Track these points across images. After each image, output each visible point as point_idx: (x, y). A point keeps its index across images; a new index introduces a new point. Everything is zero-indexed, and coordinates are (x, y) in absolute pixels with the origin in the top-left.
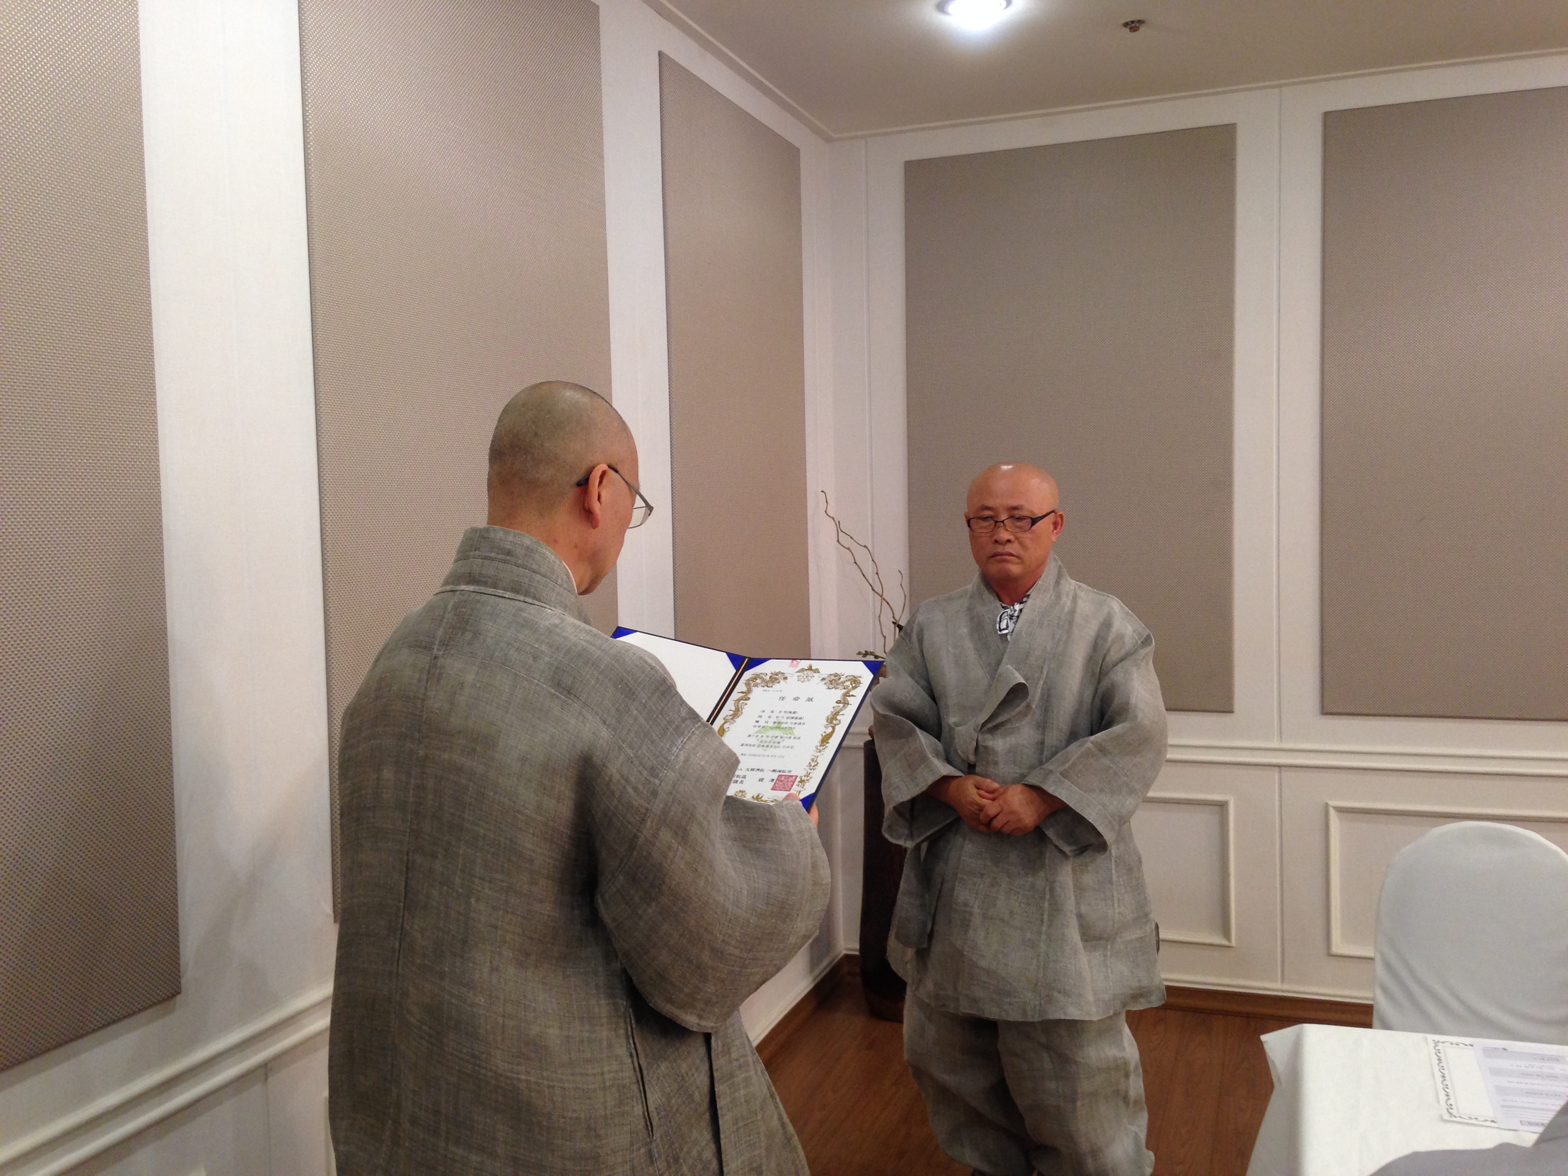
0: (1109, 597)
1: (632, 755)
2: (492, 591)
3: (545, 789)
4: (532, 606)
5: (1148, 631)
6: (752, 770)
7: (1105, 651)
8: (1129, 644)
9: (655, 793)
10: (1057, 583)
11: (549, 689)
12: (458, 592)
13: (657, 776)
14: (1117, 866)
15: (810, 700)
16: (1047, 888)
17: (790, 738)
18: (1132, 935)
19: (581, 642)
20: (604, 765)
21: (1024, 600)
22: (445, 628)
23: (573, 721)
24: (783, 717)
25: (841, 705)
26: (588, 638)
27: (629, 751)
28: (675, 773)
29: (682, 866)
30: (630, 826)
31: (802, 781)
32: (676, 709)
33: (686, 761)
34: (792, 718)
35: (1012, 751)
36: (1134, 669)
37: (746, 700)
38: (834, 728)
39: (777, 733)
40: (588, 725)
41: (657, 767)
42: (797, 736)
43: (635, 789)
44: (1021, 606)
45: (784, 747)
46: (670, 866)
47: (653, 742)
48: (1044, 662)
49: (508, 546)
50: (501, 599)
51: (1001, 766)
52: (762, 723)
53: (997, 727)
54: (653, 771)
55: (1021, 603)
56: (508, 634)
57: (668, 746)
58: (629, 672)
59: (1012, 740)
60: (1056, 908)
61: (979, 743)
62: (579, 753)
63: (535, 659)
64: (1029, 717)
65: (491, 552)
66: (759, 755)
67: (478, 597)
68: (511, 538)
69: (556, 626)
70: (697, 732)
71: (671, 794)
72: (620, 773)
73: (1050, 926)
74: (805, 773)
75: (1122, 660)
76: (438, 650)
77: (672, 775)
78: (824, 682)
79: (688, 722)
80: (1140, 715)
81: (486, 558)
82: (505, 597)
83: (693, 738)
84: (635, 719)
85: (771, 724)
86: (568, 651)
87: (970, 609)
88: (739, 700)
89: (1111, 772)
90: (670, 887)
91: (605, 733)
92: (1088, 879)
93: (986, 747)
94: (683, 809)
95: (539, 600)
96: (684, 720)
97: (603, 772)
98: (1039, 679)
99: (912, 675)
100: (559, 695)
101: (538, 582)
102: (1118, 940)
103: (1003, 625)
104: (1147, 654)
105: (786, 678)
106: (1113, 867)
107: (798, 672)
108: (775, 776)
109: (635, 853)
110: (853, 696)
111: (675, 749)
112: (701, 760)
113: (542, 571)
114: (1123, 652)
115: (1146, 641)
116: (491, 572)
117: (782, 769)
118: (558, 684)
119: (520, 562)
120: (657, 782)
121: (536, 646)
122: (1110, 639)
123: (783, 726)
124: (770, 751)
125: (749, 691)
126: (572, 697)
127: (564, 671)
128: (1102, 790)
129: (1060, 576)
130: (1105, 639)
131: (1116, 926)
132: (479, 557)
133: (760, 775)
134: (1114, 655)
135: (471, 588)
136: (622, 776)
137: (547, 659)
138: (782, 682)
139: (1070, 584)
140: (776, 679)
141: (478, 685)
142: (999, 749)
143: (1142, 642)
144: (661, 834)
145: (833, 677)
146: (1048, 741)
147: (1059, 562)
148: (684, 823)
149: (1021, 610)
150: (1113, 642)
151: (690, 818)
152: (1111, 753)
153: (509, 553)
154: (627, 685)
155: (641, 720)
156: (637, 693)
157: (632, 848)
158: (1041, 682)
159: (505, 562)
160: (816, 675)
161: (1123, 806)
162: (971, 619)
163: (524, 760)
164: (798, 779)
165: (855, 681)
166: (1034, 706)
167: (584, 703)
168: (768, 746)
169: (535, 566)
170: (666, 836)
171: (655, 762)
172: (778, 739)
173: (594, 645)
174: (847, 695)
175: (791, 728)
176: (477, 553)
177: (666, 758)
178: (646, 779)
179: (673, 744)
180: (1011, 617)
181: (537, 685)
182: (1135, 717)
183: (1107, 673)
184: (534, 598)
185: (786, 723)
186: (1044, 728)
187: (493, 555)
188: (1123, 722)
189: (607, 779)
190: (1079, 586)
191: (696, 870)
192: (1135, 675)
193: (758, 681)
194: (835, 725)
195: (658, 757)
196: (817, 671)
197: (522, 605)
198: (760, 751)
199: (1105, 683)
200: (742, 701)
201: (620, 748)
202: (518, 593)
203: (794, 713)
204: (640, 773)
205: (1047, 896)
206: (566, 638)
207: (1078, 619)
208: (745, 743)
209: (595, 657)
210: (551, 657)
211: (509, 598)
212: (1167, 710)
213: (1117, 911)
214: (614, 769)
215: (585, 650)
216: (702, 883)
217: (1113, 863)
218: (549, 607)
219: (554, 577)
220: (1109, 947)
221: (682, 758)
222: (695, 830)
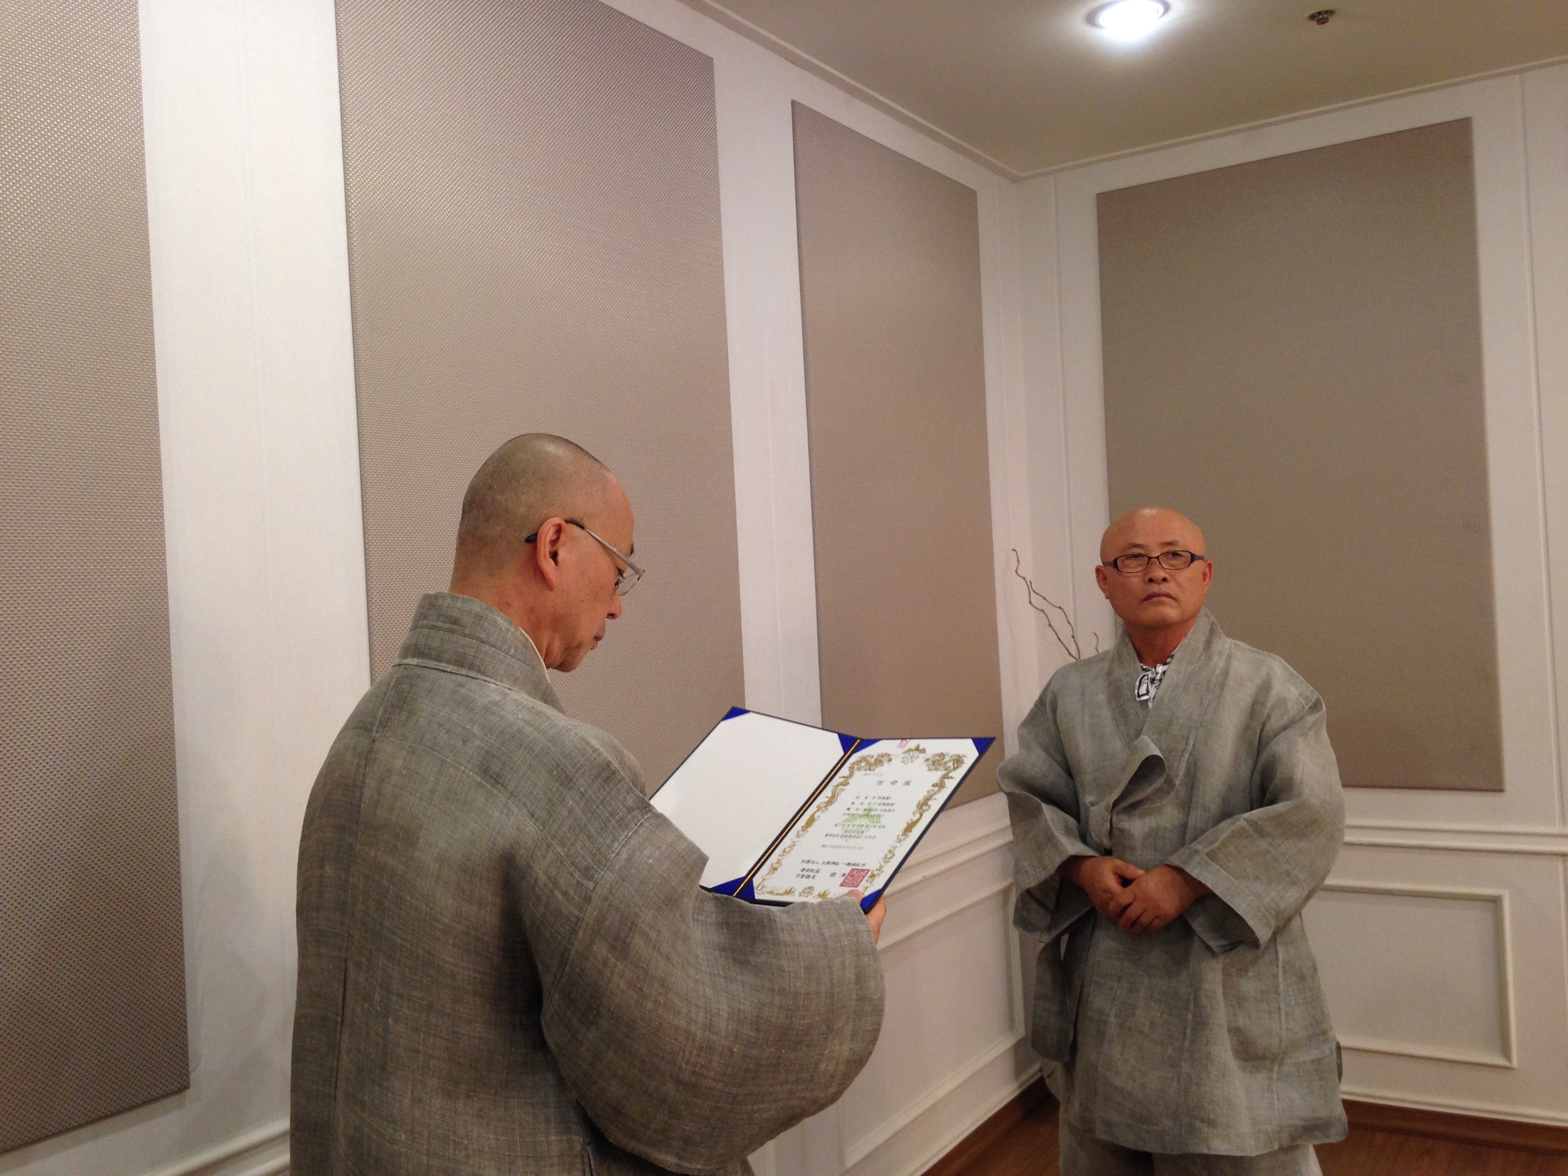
0: (1269, 656)
1: (562, 854)
2: (435, 665)
3: (464, 893)
4: (473, 681)
5: (1316, 696)
6: (828, 863)
7: (1263, 719)
8: (1293, 710)
9: (588, 899)
10: (1209, 643)
11: (475, 776)
12: (402, 667)
13: (590, 878)
14: (1285, 972)
15: (908, 783)
16: (1192, 997)
17: (875, 826)
18: (1305, 1056)
19: (518, 722)
20: (528, 866)
21: (1168, 660)
22: (385, 707)
23: (497, 815)
24: (875, 804)
25: (936, 789)
26: (528, 717)
27: (559, 849)
28: (614, 873)
29: (623, 985)
30: (560, 937)
31: (873, 876)
32: (621, 798)
33: (629, 859)
34: (884, 804)
35: (1152, 834)
36: (1301, 740)
37: (845, 785)
38: (921, 815)
39: (865, 821)
40: (512, 819)
41: (592, 868)
42: (882, 824)
43: (565, 894)
44: (1165, 668)
45: (866, 837)
46: (608, 984)
47: (589, 837)
48: (1190, 732)
49: (455, 614)
50: (442, 674)
51: (1139, 852)
52: (852, 811)
53: (1135, 806)
54: (587, 872)
55: (1165, 664)
56: (442, 714)
57: (608, 842)
58: (566, 756)
59: (1151, 822)
60: (1201, 1022)
61: (1114, 825)
62: (500, 852)
63: (465, 742)
64: (1173, 794)
65: (437, 621)
66: (839, 847)
67: (419, 671)
68: (459, 605)
69: (496, 703)
70: (647, 824)
71: (607, 899)
72: (546, 875)
73: (1193, 1042)
74: (878, 866)
75: (1285, 728)
76: (377, 732)
77: (610, 876)
78: (928, 762)
79: (636, 812)
80: (1306, 792)
81: (433, 627)
82: (447, 672)
83: (641, 831)
84: (570, 811)
85: (861, 812)
86: (502, 733)
87: (1109, 673)
88: (838, 786)
89: (1269, 856)
90: (609, 1010)
91: (531, 828)
92: (1248, 986)
93: (1122, 831)
94: (622, 917)
95: (483, 674)
96: (630, 810)
97: (527, 875)
98: (1183, 751)
99: (1046, 750)
100: (485, 783)
101: (486, 653)
102: (1287, 1061)
103: (1143, 690)
104: (1315, 722)
105: (890, 760)
106: (1281, 974)
107: (905, 752)
108: (847, 870)
109: (567, 969)
110: (952, 778)
111: (616, 845)
112: (649, 858)
113: (492, 640)
114: (1285, 720)
115: (1315, 707)
116: (436, 643)
117: (857, 862)
118: (485, 772)
119: (467, 631)
120: (591, 885)
121: (468, 727)
122: (1269, 704)
123: (872, 813)
124: (852, 842)
125: (851, 775)
126: (499, 786)
127: (494, 756)
128: (1256, 878)
129: (1212, 632)
130: (1263, 704)
131: (1283, 1044)
132: (427, 627)
133: (832, 868)
134: (1275, 722)
135: (415, 661)
136: (549, 878)
137: (477, 742)
138: (886, 764)
139: (1224, 644)
140: (881, 761)
141: (404, 773)
142: (1136, 833)
143: (1311, 707)
144: (595, 948)
145: (937, 758)
146: (1191, 822)
147: (1212, 618)
148: (623, 935)
149: (1164, 673)
150: (1273, 708)
151: (630, 929)
152: (1269, 834)
153: (455, 621)
154: (564, 771)
155: (578, 811)
156: (575, 780)
157: (563, 962)
158: (1187, 755)
159: (452, 631)
160: (921, 755)
161: (1282, 898)
162: (1110, 684)
163: (442, 860)
164: (870, 874)
165: (958, 761)
166: (1177, 783)
167: (512, 793)
168: (850, 836)
169: (483, 636)
170: (601, 950)
171: (590, 861)
172: (864, 828)
173: (532, 726)
174: (946, 777)
175: (879, 816)
176: (425, 622)
177: (605, 857)
178: (578, 882)
179: (615, 838)
180: (1153, 681)
181: (464, 772)
182: (1300, 795)
183: (1267, 744)
184: (479, 671)
185: (876, 810)
186: (1189, 808)
187: (440, 624)
188: (1287, 800)
189: (532, 882)
190: (1236, 645)
191: (641, 989)
192: (1301, 743)
193: (863, 764)
194: (924, 811)
195: (594, 855)
196: (923, 751)
197: (464, 679)
198: (842, 842)
199: (1265, 755)
200: (841, 787)
201: (549, 846)
202: (462, 666)
203: (888, 798)
204: (572, 875)
205: (1192, 1007)
206: (502, 717)
207: (1231, 682)
208: (829, 833)
209: (530, 739)
210: (482, 740)
211: (451, 672)
212: (1344, 786)
213: (1284, 1027)
214: (541, 869)
215: (520, 731)
216: (650, 1005)
217: (1280, 969)
218: (494, 681)
219: (506, 647)
220: (1276, 1068)
221: (624, 855)
222: (637, 941)
